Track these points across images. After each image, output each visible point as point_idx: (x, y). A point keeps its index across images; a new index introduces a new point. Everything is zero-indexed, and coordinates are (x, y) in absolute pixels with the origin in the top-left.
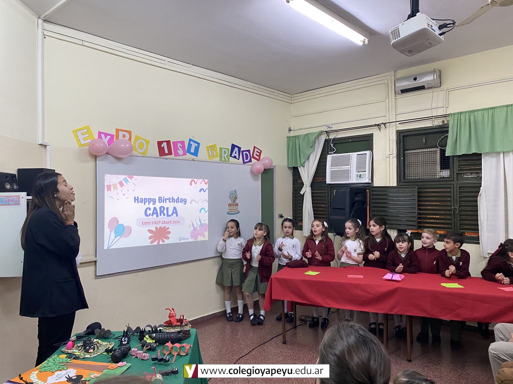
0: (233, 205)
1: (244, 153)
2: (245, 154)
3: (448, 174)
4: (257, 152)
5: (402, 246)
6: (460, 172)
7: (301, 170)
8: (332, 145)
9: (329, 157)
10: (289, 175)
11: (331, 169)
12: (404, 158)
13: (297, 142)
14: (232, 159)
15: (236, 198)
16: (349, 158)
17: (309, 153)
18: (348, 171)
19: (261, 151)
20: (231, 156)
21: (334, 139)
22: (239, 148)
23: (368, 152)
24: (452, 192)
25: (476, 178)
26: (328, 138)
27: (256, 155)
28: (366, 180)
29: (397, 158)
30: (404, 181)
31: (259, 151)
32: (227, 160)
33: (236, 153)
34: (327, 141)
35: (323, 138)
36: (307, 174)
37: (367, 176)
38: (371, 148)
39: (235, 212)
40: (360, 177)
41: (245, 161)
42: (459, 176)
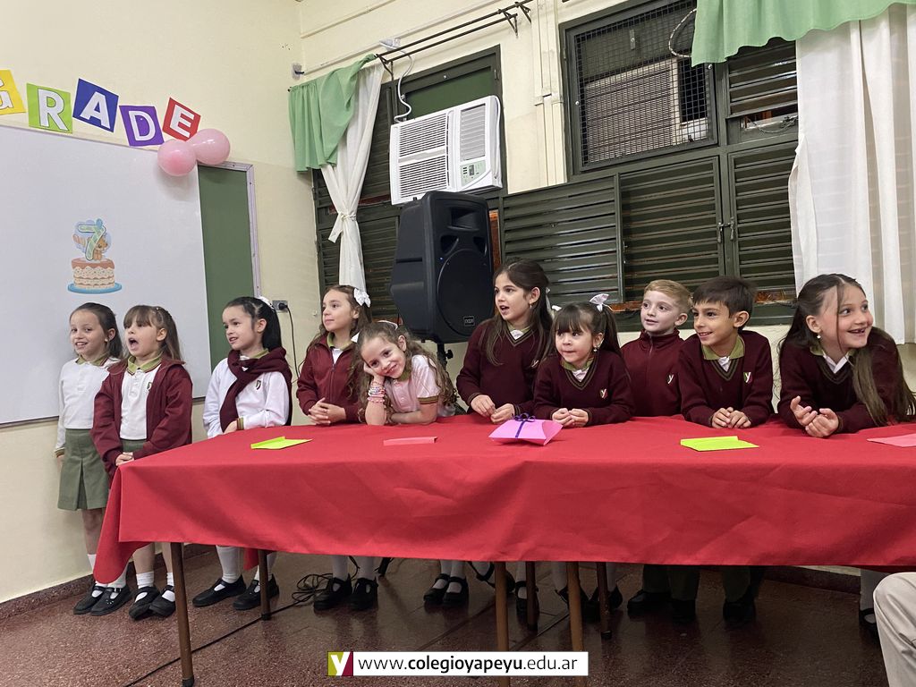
0: (94, 266)
1: (132, 114)
2: (138, 118)
3: (703, 127)
4: (183, 116)
5: (573, 345)
6: (735, 115)
7: (328, 174)
8: (402, 97)
9: (395, 131)
10: (304, 194)
11: (400, 161)
12: (582, 102)
13: (312, 98)
14: (79, 126)
15: (103, 244)
16: (443, 124)
17: (343, 124)
18: (442, 162)
19: (197, 117)
20: (77, 115)
21: (406, 81)
22: (112, 99)
23: (489, 101)
24: (716, 180)
25: (780, 126)
26: (390, 79)
27: (180, 125)
28: (487, 179)
29: (565, 104)
30: (585, 168)
31: (192, 117)
32: (62, 126)
33: (97, 109)
34: (387, 90)
35: (376, 79)
36: (345, 187)
37: (488, 167)
38: (495, 88)
39: (103, 288)
40: (472, 173)
41: (138, 138)
42: (734, 128)
